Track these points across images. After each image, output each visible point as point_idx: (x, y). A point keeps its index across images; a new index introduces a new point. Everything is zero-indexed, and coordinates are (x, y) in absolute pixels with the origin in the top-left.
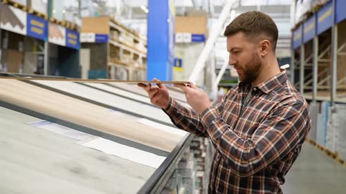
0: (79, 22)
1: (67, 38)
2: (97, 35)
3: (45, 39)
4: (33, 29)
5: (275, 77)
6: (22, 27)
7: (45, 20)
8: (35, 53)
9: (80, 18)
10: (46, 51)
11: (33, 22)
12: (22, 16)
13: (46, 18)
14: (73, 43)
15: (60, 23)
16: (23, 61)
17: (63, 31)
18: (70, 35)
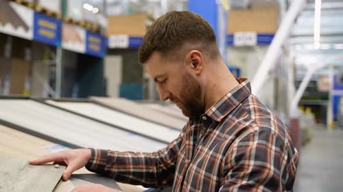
0: (103, 22)
1: (88, 43)
2: (131, 39)
3: (57, 44)
4: (42, 32)
5: (229, 95)
6: (26, 28)
7: (58, 20)
8: (47, 62)
9: (106, 16)
10: (58, 60)
11: (42, 23)
12: (26, 15)
13: (59, 17)
14: (96, 48)
15: (78, 24)
16: (30, 73)
17: (82, 33)
18: (92, 39)
